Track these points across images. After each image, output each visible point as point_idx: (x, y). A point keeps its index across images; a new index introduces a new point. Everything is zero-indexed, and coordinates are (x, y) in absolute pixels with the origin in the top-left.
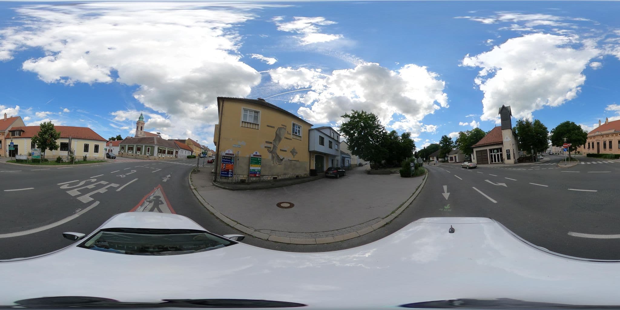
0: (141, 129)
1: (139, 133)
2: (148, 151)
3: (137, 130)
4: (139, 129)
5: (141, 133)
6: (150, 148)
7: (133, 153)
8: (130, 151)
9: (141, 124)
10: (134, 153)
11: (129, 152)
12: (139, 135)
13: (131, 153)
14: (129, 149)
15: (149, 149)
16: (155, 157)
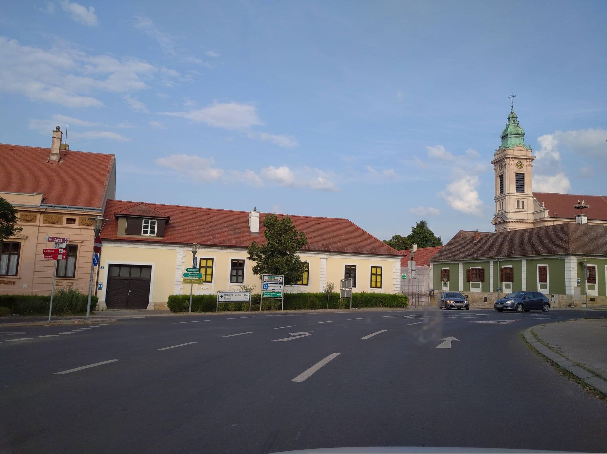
0: (520, 187)
1: (511, 204)
2: (543, 279)
3: (502, 191)
4: (511, 186)
5: (520, 204)
6: (547, 265)
7: (486, 289)
8: (473, 286)
9: (516, 161)
10: (492, 289)
11: (473, 290)
12: (510, 216)
13: (479, 290)
14: (469, 276)
15: (543, 270)
16: (571, 296)
